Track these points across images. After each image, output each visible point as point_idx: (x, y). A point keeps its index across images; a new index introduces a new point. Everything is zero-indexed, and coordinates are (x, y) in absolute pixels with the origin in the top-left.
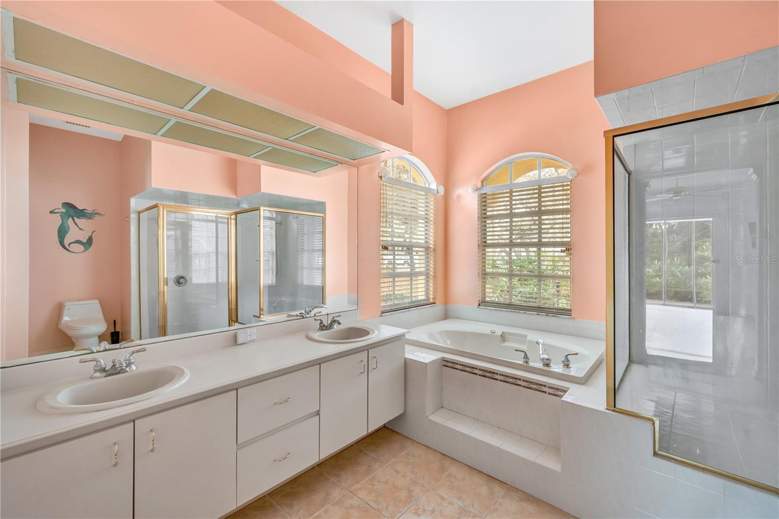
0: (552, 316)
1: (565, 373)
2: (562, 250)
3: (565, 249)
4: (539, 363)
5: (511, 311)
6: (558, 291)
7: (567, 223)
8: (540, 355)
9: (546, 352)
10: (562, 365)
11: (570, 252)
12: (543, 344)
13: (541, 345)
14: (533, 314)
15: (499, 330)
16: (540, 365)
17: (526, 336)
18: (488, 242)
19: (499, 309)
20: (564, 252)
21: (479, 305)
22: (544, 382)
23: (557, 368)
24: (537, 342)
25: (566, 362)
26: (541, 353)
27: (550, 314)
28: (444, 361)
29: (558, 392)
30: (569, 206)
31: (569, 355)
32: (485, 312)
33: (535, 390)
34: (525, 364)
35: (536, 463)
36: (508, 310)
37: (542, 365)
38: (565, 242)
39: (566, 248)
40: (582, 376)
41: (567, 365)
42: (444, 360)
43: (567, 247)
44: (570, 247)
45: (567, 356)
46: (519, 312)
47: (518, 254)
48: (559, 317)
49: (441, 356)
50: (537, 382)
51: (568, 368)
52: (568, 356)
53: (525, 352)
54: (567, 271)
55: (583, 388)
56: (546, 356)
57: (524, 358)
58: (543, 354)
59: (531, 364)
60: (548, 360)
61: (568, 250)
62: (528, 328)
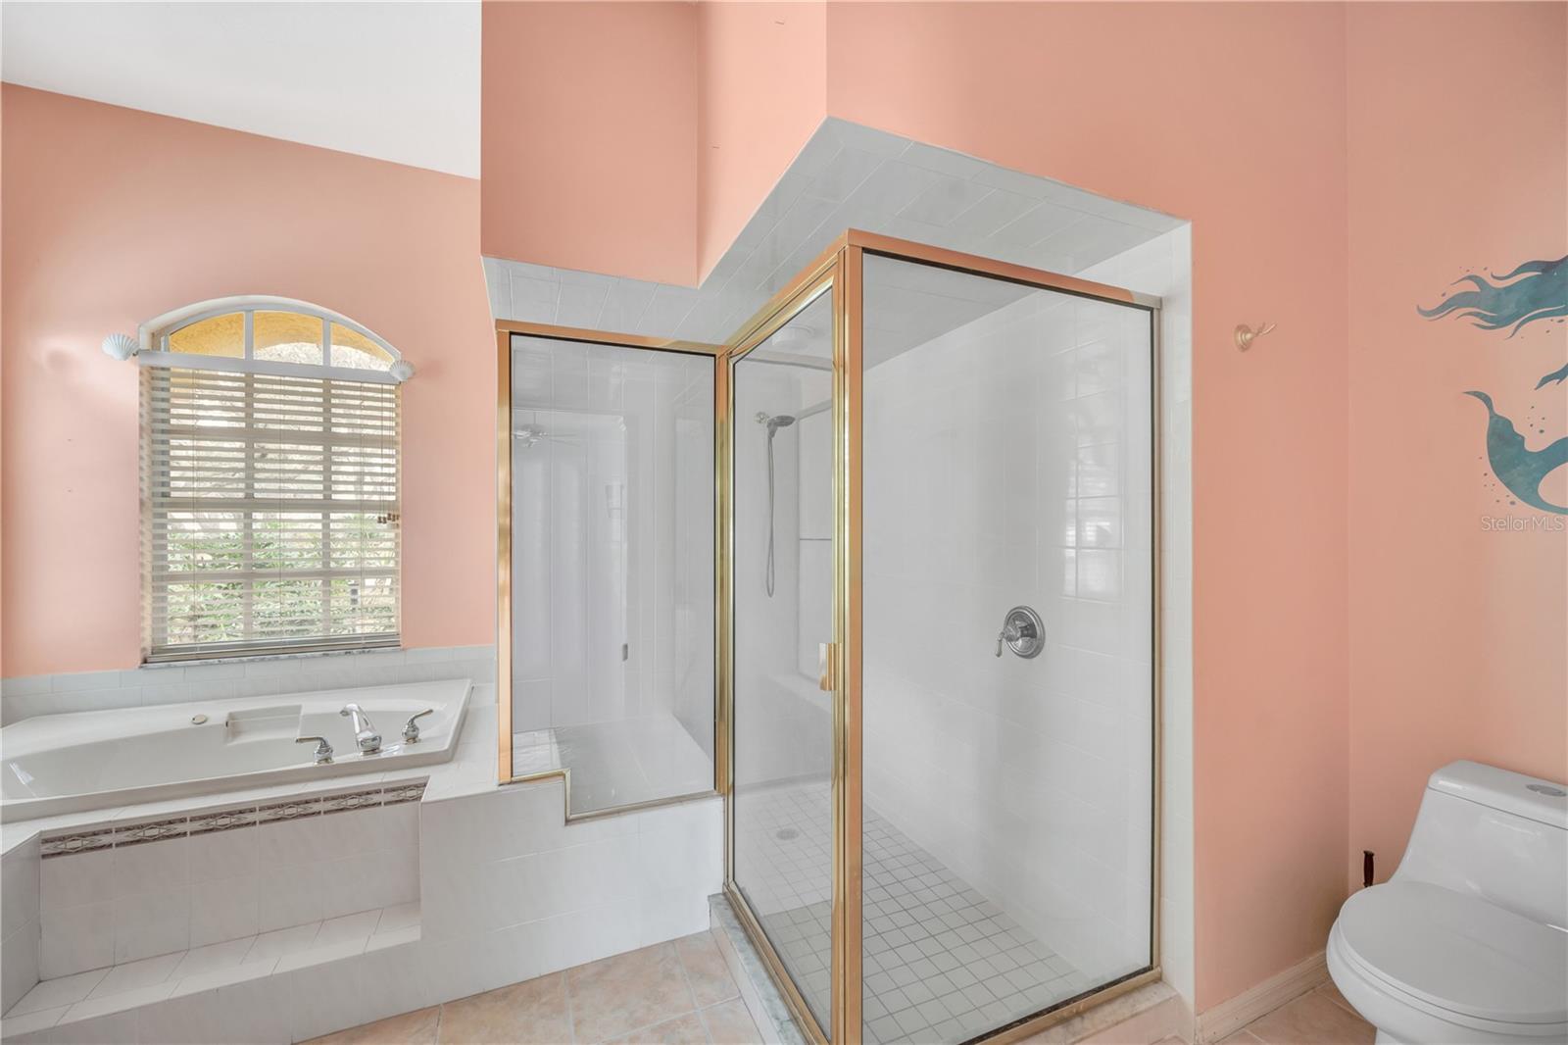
0: (360, 653)
1: (411, 752)
2: (380, 518)
3: (386, 516)
4: (356, 751)
5: (252, 661)
6: (354, 601)
7: (388, 465)
8: (357, 734)
9: (369, 726)
10: (403, 740)
11: (396, 522)
12: (360, 712)
13: (354, 713)
14: (314, 657)
15: (217, 713)
16: (358, 755)
17: (298, 708)
18: (174, 494)
19: (216, 661)
20: (385, 522)
21: (145, 662)
22: (374, 785)
23: (394, 749)
24: (342, 712)
25: (411, 733)
26: (357, 730)
27: (354, 651)
28: (46, 841)
29: (408, 793)
30: (393, 433)
31: (416, 717)
32: (162, 677)
33: (356, 808)
34: (324, 764)
35: (369, 953)
36: (245, 659)
37: (362, 754)
38: (386, 503)
39: (389, 515)
40: (446, 747)
41: (412, 738)
42: (46, 839)
43: (392, 512)
44: (396, 513)
45: (412, 720)
46: (277, 659)
47: (209, 525)
48: (374, 652)
49: (38, 831)
50: (356, 791)
51: (415, 742)
52: (415, 721)
53: (321, 739)
54: (388, 559)
55: (452, 767)
56: (368, 734)
57: (319, 752)
58: (361, 731)
59: (337, 759)
60: (374, 739)
61: (392, 517)
62: (300, 691)
